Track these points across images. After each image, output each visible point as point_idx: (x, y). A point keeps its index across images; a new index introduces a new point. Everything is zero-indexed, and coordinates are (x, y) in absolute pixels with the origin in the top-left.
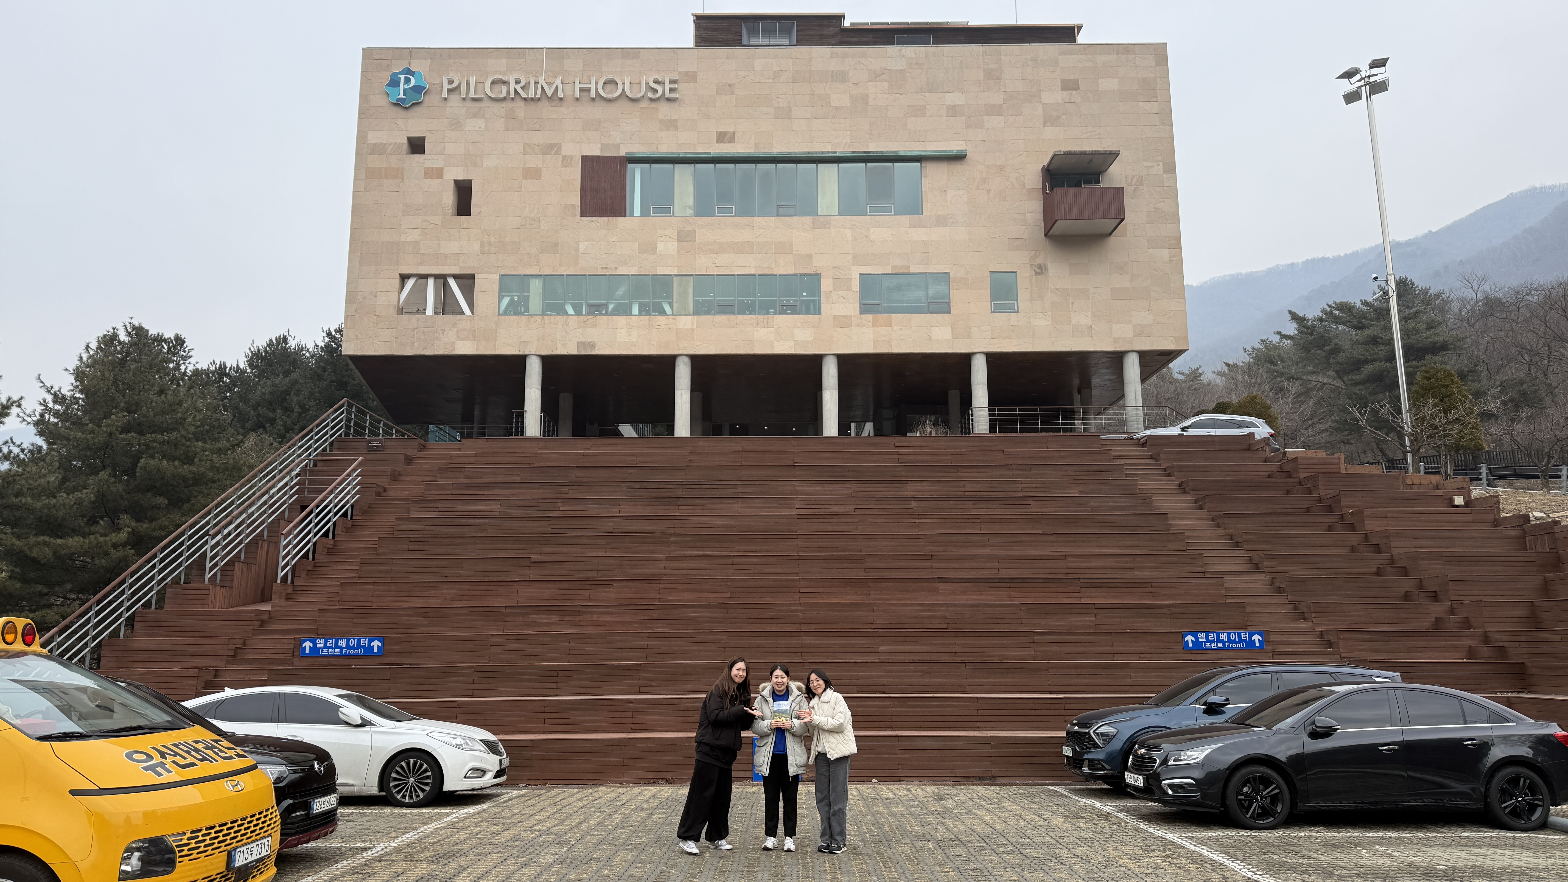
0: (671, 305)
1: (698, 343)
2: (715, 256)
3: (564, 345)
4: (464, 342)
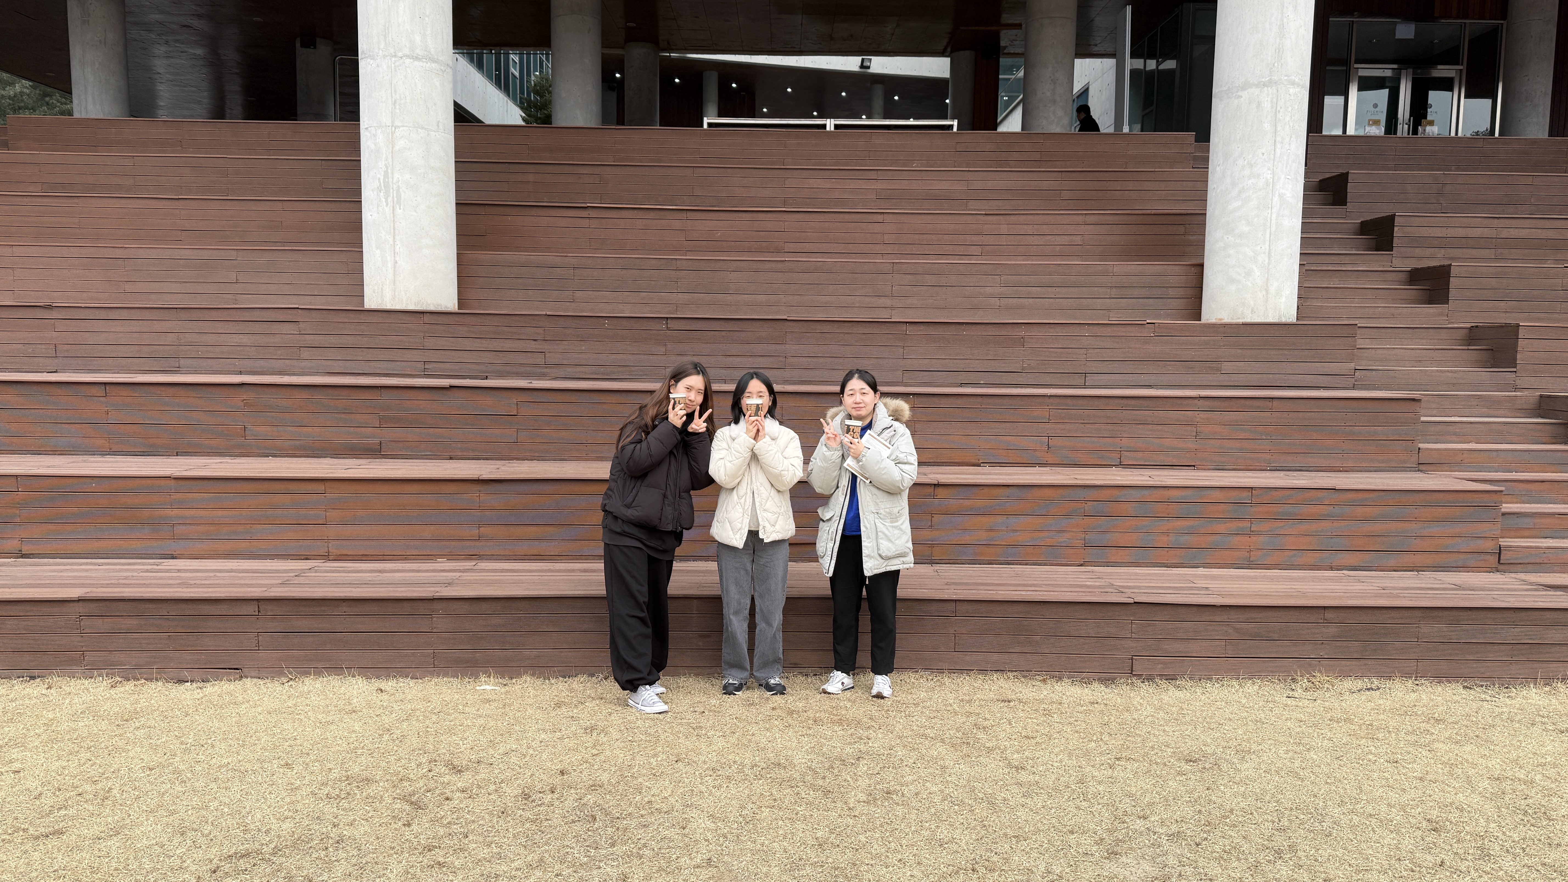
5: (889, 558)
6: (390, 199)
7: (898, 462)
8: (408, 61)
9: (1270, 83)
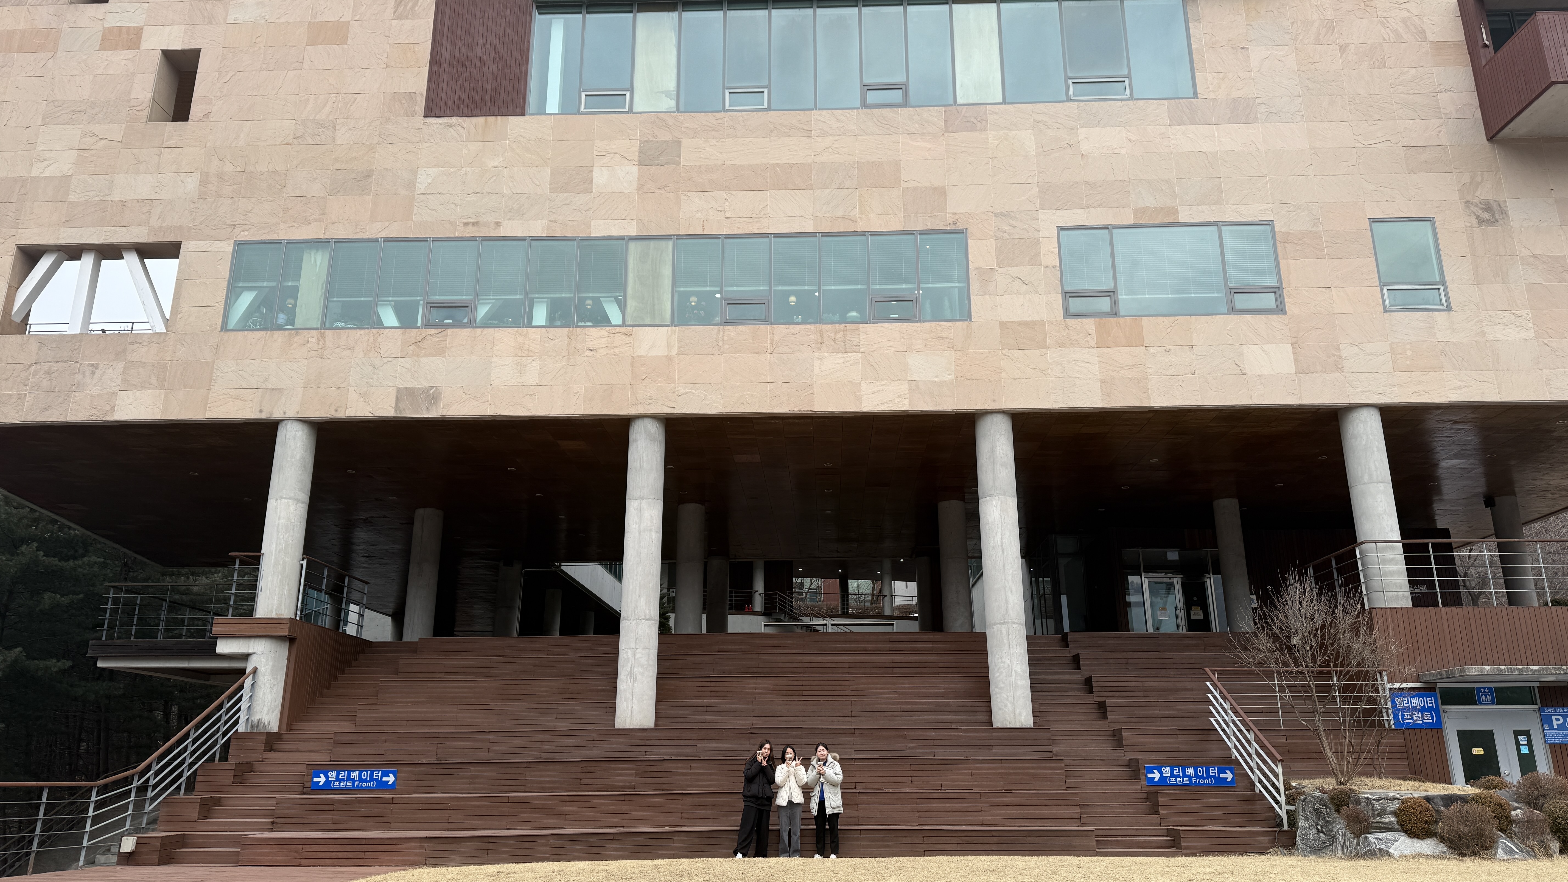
0: (622, 306)
1: (681, 390)
2: (724, 194)
3: (364, 396)
4: (138, 393)
5: (834, 808)
6: (632, 680)
7: (836, 774)
8: (643, 621)
9: (1004, 623)
